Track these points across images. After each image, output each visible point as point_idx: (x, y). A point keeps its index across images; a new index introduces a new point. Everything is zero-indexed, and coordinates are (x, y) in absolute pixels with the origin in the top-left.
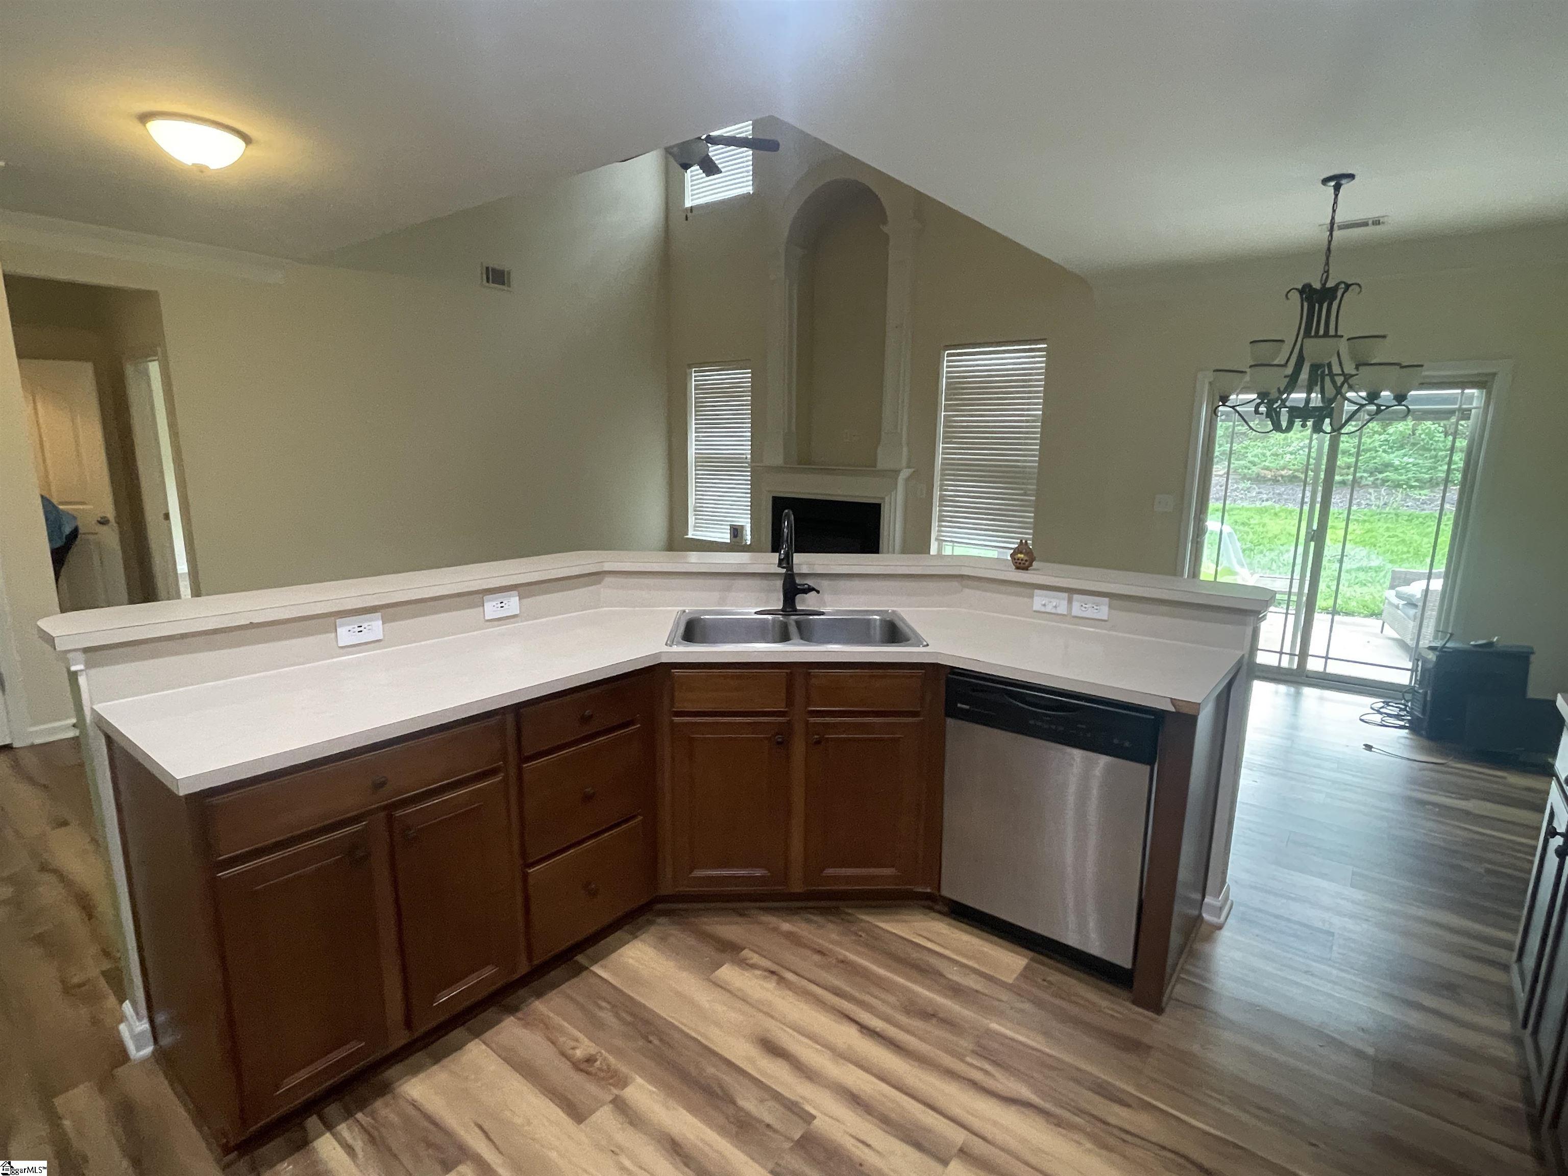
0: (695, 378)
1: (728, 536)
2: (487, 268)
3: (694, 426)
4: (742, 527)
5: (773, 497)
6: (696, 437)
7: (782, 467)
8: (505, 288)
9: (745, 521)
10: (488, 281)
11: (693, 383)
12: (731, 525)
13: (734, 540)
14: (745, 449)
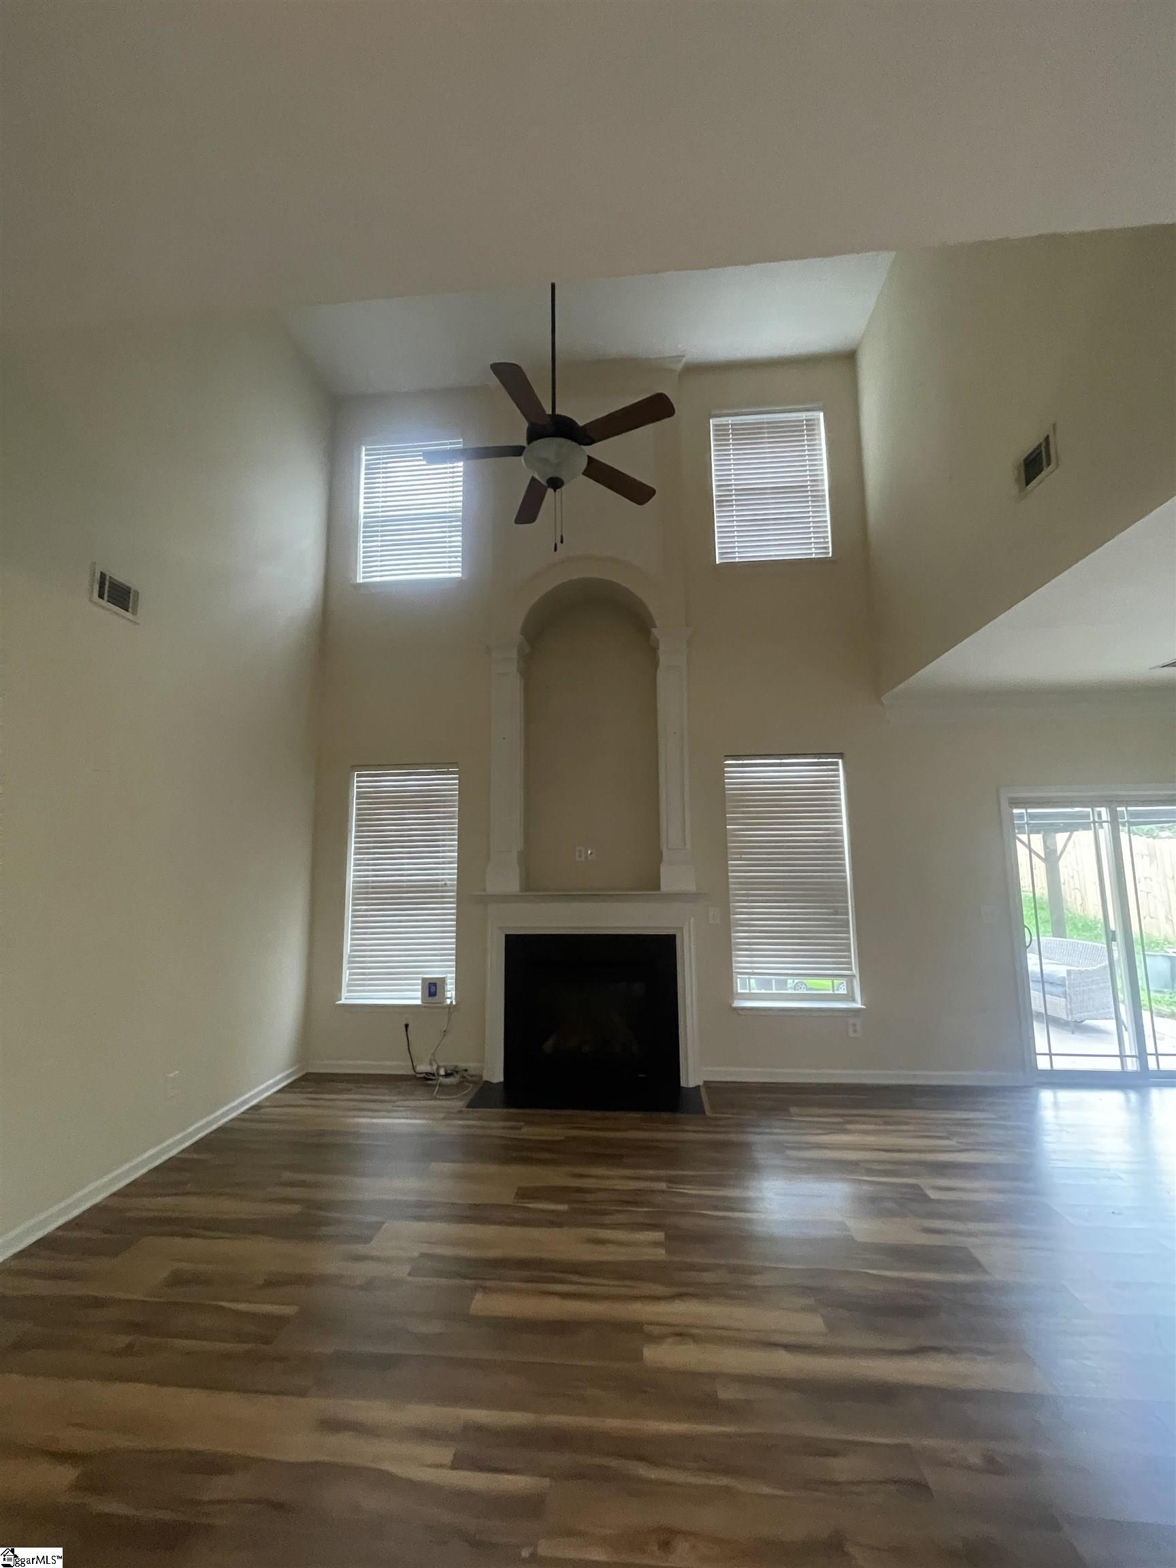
0: (358, 783)
1: (419, 994)
2: (103, 576)
3: (353, 846)
4: (443, 980)
5: (507, 936)
6: (355, 860)
7: (517, 896)
8: (128, 615)
9: (446, 971)
10: (101, 596)
11: (355, 790)
12: (424, 980)
13: (431, 999)
14: (449, 874)
